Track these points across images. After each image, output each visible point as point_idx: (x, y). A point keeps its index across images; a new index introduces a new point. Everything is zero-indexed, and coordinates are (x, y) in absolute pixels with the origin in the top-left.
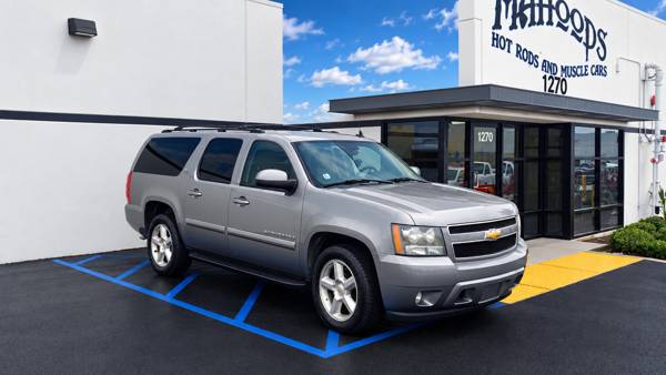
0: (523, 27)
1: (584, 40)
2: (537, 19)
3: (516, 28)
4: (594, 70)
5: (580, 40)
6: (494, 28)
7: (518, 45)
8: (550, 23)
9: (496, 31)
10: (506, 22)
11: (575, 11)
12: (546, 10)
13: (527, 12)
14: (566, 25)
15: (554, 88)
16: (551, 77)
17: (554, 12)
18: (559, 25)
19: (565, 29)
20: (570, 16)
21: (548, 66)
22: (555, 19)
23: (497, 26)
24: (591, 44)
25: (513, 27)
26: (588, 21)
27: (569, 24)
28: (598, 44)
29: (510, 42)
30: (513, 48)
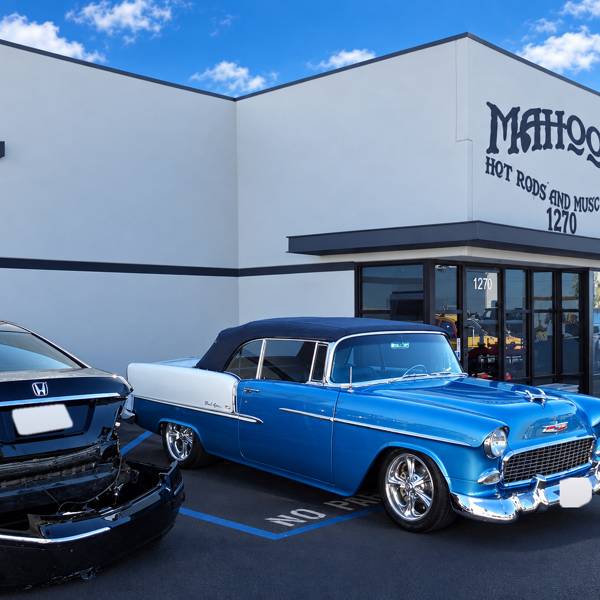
2: (543, 142)
3: (517, 151)
6: (488, 151)
7: (519, 172)
8: (560, 145)
9: (491, 155)
10: (503, 145)
11: (592, 130)
12: (554, 130)
13: (531, 132)
14: (579, 147)
15: (561, 224)
16: (557, 211)
17: (565, 132)
18: (571, 147)
19: (580, 152)
20: (586, 135)
21: (558, 197)
22: (567, 141)
23: (493, 149)
25: (513, 150)
27: (585, 145)
29: (509, 168)
30: (513, 176)
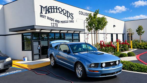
0: (49, 13)
1: (67, 15)
2: (53, 11)
3: (47, 13)
4: (70, 21)
5: (66, 15)
7: (48, 17)
8: (57, 12)
9: (41, 14)
10: (44, 12)
11: (64, 9)
12: (55, 10)
13: (50, 10)
17: (58, 10)
18: (59, 13)
19: (61, 13)
20: (62, 10)
21: (57, 21)
22: (58, 11)
23: (41, 13)
24: (69, 16)
25: (46, 13)
26: (68, 12)
27: (62, 12)
28: (71, 16)
29: (45, 16)
